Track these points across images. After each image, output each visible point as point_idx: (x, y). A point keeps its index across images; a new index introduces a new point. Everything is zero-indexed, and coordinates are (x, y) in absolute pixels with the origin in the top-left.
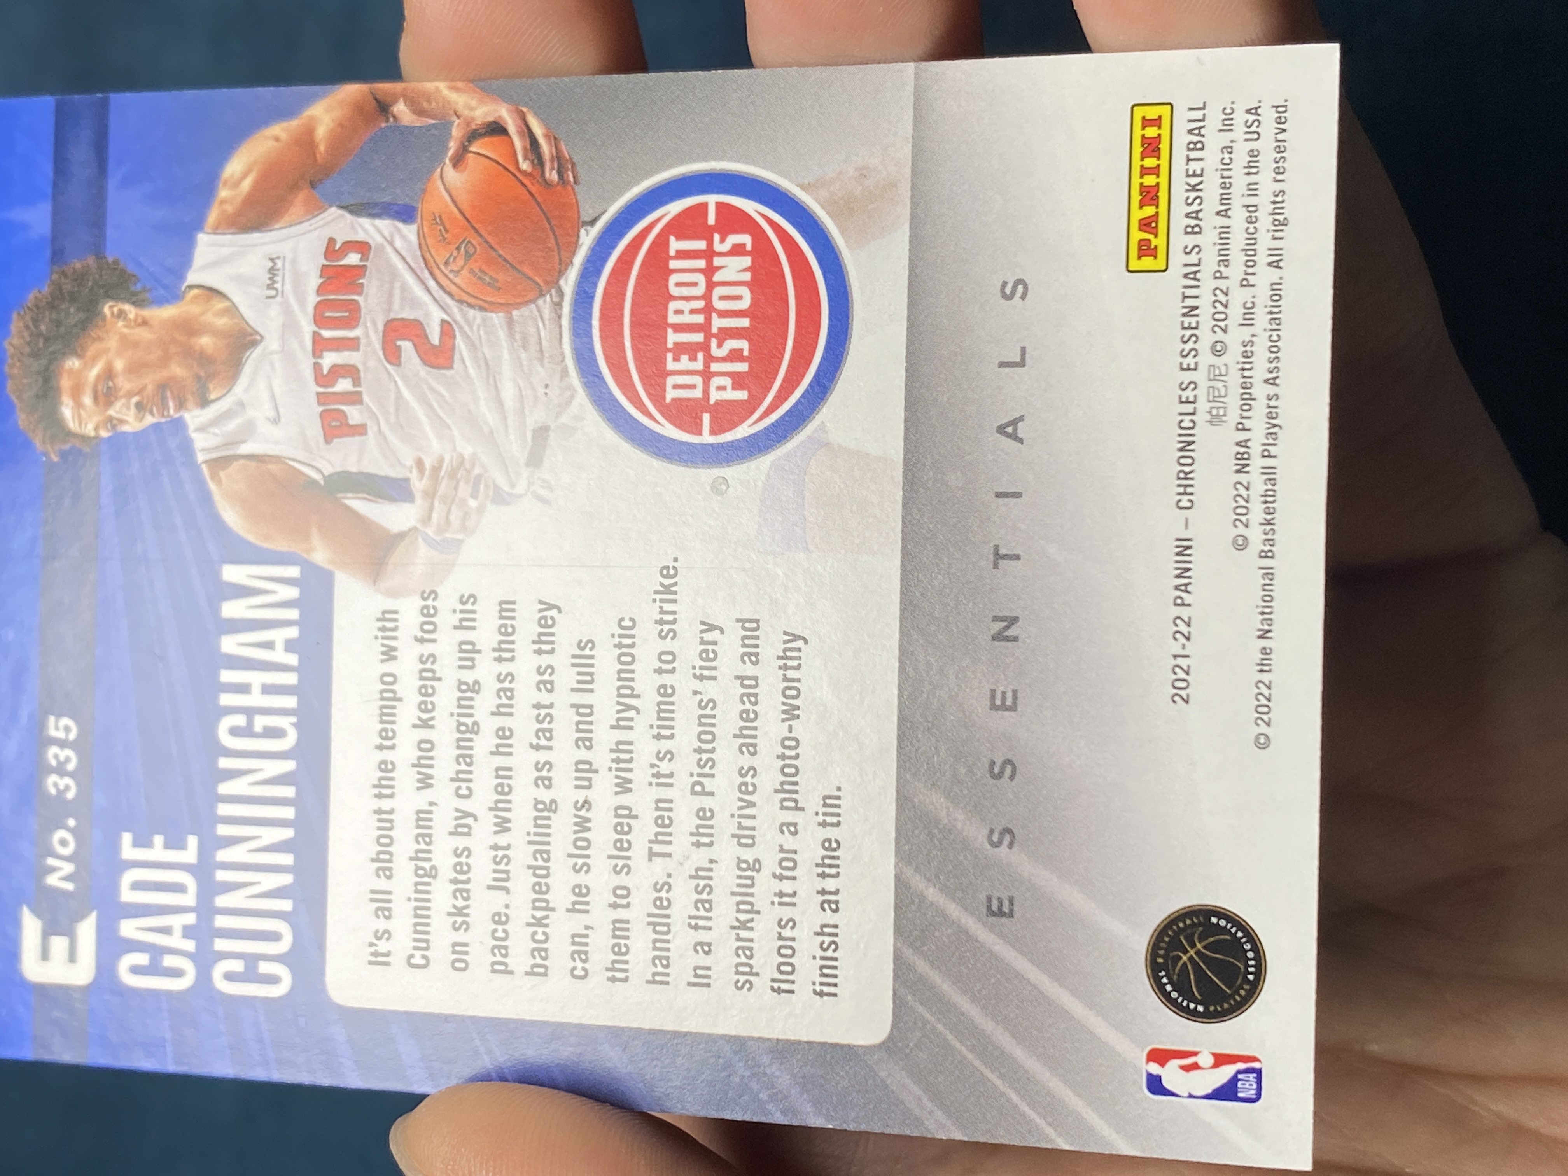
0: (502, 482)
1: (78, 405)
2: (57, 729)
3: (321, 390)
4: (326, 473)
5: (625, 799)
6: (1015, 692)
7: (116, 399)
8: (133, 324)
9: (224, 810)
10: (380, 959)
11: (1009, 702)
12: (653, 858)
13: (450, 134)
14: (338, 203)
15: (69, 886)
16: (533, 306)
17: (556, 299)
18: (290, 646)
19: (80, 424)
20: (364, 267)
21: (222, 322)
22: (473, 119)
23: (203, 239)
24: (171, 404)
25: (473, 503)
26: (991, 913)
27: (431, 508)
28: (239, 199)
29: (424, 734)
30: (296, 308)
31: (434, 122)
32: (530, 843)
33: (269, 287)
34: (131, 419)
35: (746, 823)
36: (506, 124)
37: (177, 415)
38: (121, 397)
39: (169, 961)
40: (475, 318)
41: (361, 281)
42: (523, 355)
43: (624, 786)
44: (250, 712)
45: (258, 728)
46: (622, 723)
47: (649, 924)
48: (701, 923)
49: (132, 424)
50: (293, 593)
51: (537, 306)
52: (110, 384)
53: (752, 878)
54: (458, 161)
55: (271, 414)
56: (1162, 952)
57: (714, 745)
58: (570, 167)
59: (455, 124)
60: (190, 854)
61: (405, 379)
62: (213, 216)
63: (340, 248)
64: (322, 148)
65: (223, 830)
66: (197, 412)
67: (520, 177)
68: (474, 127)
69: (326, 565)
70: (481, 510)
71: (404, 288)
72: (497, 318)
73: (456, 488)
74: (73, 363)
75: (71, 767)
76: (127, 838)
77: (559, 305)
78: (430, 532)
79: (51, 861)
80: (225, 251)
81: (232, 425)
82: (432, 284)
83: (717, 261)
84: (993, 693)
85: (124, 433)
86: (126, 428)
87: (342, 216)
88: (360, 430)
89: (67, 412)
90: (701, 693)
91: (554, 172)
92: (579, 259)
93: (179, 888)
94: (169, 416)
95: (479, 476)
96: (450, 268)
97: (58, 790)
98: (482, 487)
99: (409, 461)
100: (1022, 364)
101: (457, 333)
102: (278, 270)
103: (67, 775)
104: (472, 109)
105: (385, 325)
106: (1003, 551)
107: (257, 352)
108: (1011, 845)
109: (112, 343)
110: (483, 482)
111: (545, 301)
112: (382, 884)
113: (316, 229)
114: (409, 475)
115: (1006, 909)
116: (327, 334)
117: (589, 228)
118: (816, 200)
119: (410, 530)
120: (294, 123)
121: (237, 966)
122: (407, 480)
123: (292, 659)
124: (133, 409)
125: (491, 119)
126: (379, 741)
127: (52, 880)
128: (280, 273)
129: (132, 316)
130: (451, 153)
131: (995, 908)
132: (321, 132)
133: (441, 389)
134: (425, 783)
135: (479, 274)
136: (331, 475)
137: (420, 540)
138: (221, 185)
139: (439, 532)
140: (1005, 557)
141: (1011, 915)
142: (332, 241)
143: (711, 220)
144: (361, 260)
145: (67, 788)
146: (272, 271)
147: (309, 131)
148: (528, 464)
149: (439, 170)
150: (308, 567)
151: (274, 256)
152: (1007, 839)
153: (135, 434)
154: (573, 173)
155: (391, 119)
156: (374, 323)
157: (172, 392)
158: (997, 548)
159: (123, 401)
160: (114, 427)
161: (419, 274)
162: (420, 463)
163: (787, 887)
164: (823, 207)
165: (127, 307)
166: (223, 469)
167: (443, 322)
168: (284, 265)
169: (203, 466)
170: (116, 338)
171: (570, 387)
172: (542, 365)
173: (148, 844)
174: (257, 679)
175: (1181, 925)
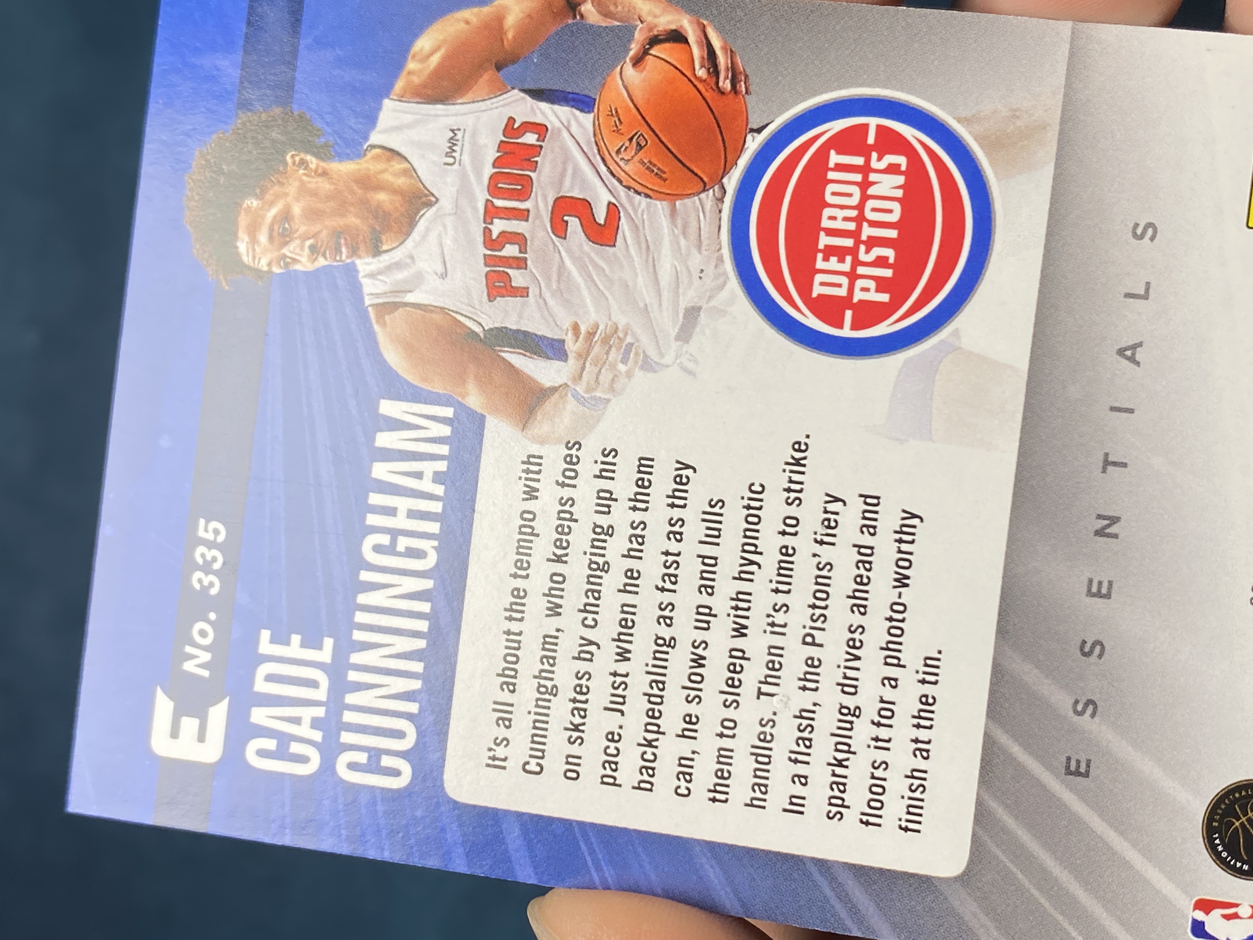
0: (652, 353)
1: (254, 240)
2: (206, 530)
3: (489, 252)
4: (486, 328)
5: (740, 643)
6: (1110, 583)
7: (292, 240)
8: (313, 174)
9: (361, 617)
10: (497, 763)
11: (1104, 591)
12: (761, 697)
13: (633, 36)
14: (520, 87)
15: (206, 673)
16: (696, 198)
17: (718, 194)
18: (438, 478)
19: (254, 258)
20: (541, 147)
21: (401, 182)
22: (656, 26)
23: (387, 103)
24: (344, 250)
25: (622, 368)
26: (1069, 772)
27: (583, 368)
28: (426, 72)
29: (558, 568)
30: (472, 177)
31: (618, 24)
32: (648, 673)
33: (447, 155)
34: (304, 260)
35: (850, 673)
36: (687, 33)
37: (348, 261)
38: (296, 238)
39: (295, 748)
40: (640, 203)
41: (536, 159)
42: (683, 242)
43: (740, 631)
44: (395, 533)
45: (400, 548)
46: (743, 575)
47: (752, 754)
48: (800, 758)
49: (305, 264)
50: (445, 431)
51: (700, 199)
52: (287, 226)
53: (851, 723)
54: (638, 61)
55: (440, 269)
56: (1217, 817)
57: (827, 602)
58: (743, 78)
59: (638, 28)
60: (325, 655)
61: (569, 251)
62: (399, 85)
63: (519, 127)
64: (510, 35)
65: (358, 636)
66: (369, 260)
67: (696, 83)
68: (655, 33)
69: (479, 410)
70: (629, 375)
71: (576, 170)
72: (661, 207)
73: (607, 353)
74: (252, 203)
75: (217, 566)
76: (265, 635)
77: (721, 200)
78: (580, 389)
79: (189, 649)
80: (409, 118)
81: (400, 276)
82: (603, 169)
83: (872, 177)
84: (1091, 581)
85: (295, 271)
86: (298, 267)
87: (523, 98)
88: (523, 292)
89: (242, 247)
90: (819, 556)
91: (728, 81)
92: (743, 162)
93: (313, 684)
94: (341, 261)
95: (632, 344)
96: (620, 156)
97: (202, 586)
98: (632, 355)
99: (567, 324)
100: (1145, 297)
101: (622, 214)
102: (457, 140)
103: (211, 574)
104: (655, 16)
105: (555, 201)
106: (1111, 459)
107: (431, 213)
108: (1093, 715)
109: (292, 188)
110: (633, 350)
111: (707, 196)
112: (506, 696)
113: (497, 108)
114: (564, 337)
115: (1083, 769)
116: (499, 203)
117: (755, 134)
118: (970, 133)
119: (560, 386)
120: (486, 10)
121: (362, 758)
122: (563, 341)
123: (439, 490)
124: (307, 251)
125: (673, 27)
126: (514, 570)
127: (189, 666)
128: (459, 143)
129: (313, 166)
130: (632, 53)
131: (1073, 767)
132: (511, 21)
133: (602, 264)
134: (555, 611)
135: (648, 164)
136: (491, 330)
137: (569, 395)
138: (410, 58)
139: (589, 390)
140: (1115, 464)
141: (1087, 775)
142: (511, 120)
143: (871, 140)
144: (538, 140)
145: (211, 584)
146: (453, 142)
147: (500, 19)
148: (678, 338)
149: (619, 68)
150: (460, 407)
151: (456, 128)
152: (1090, 708)
153: (306, 273)
154: (745, 83)
155: (578, 17)
156: (545, 197)
157: (346, 239)
158: (1107, 455)
159: (298, 242)
160: (287, 265)
161: (591, 158)
162: (576, 328)
163: (883, 733)
164: (976, 140)
165: (309, 158)
166: (389, 314)
167: (610, 203)
168: (463, 137)
169: (370, 309)
170: (297, 184)
171: (725, 274)
172: (700, 253)
173: (287, 642)
174: (403, 504)
175: (1237, 795)
